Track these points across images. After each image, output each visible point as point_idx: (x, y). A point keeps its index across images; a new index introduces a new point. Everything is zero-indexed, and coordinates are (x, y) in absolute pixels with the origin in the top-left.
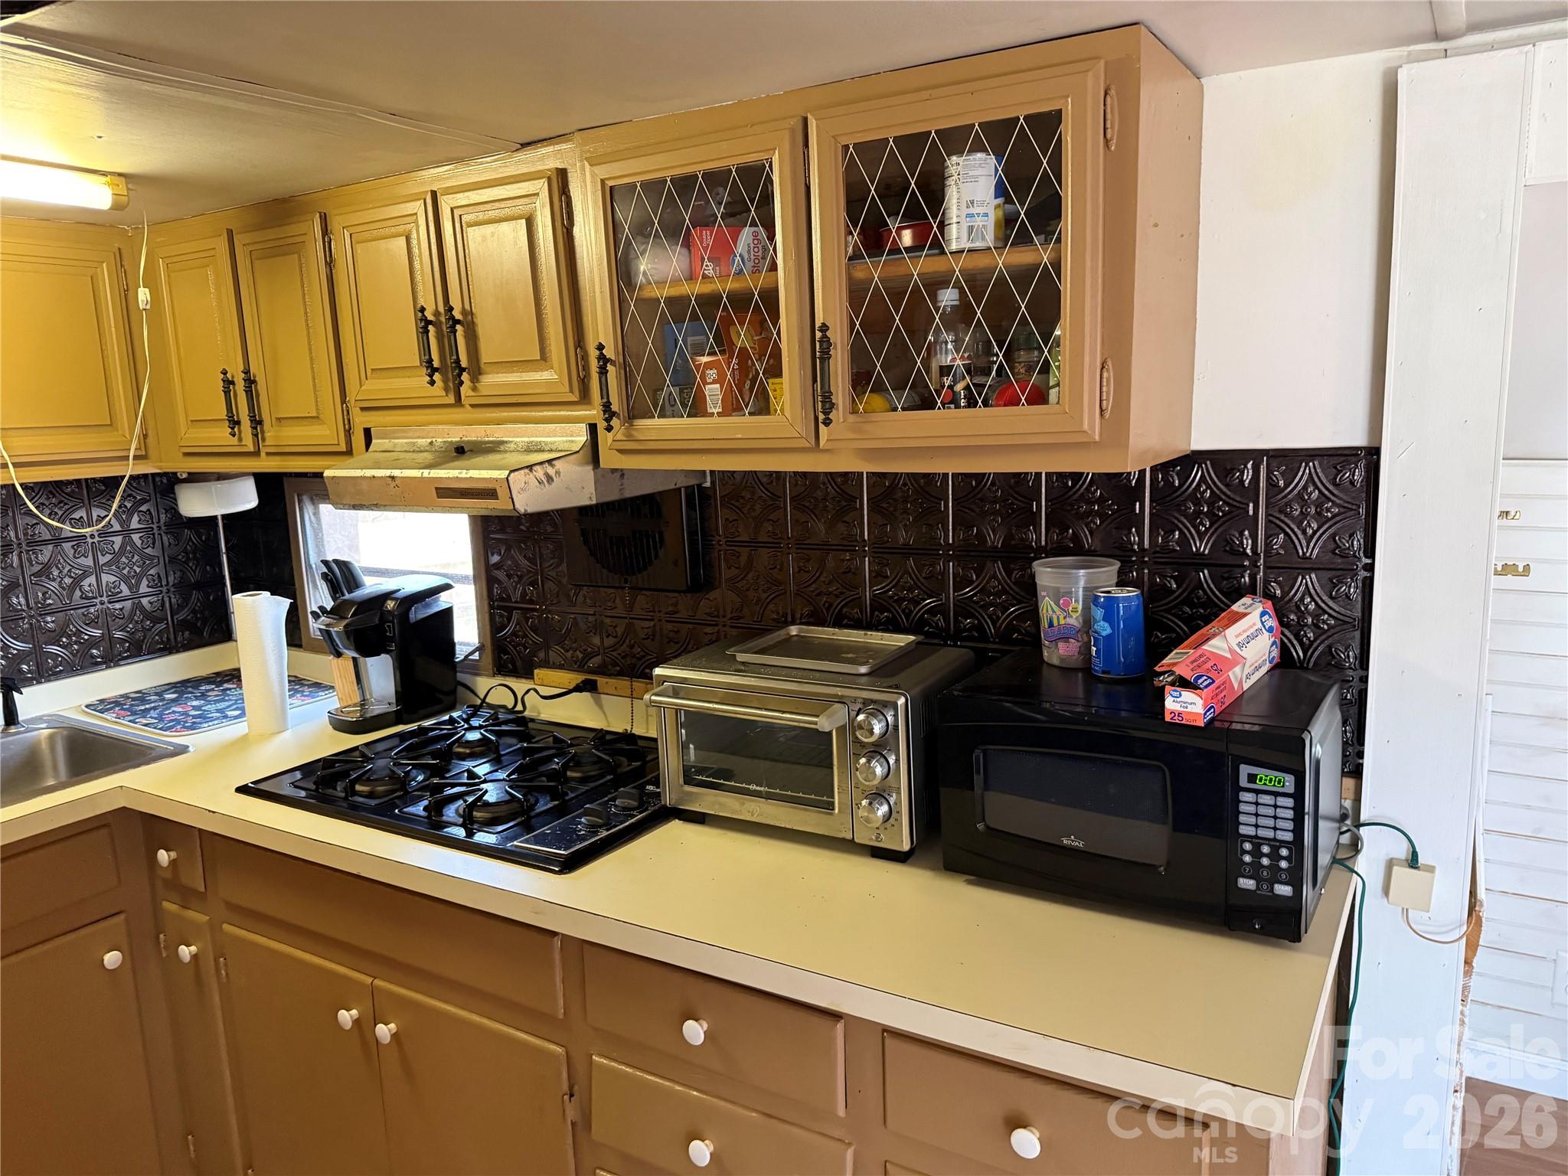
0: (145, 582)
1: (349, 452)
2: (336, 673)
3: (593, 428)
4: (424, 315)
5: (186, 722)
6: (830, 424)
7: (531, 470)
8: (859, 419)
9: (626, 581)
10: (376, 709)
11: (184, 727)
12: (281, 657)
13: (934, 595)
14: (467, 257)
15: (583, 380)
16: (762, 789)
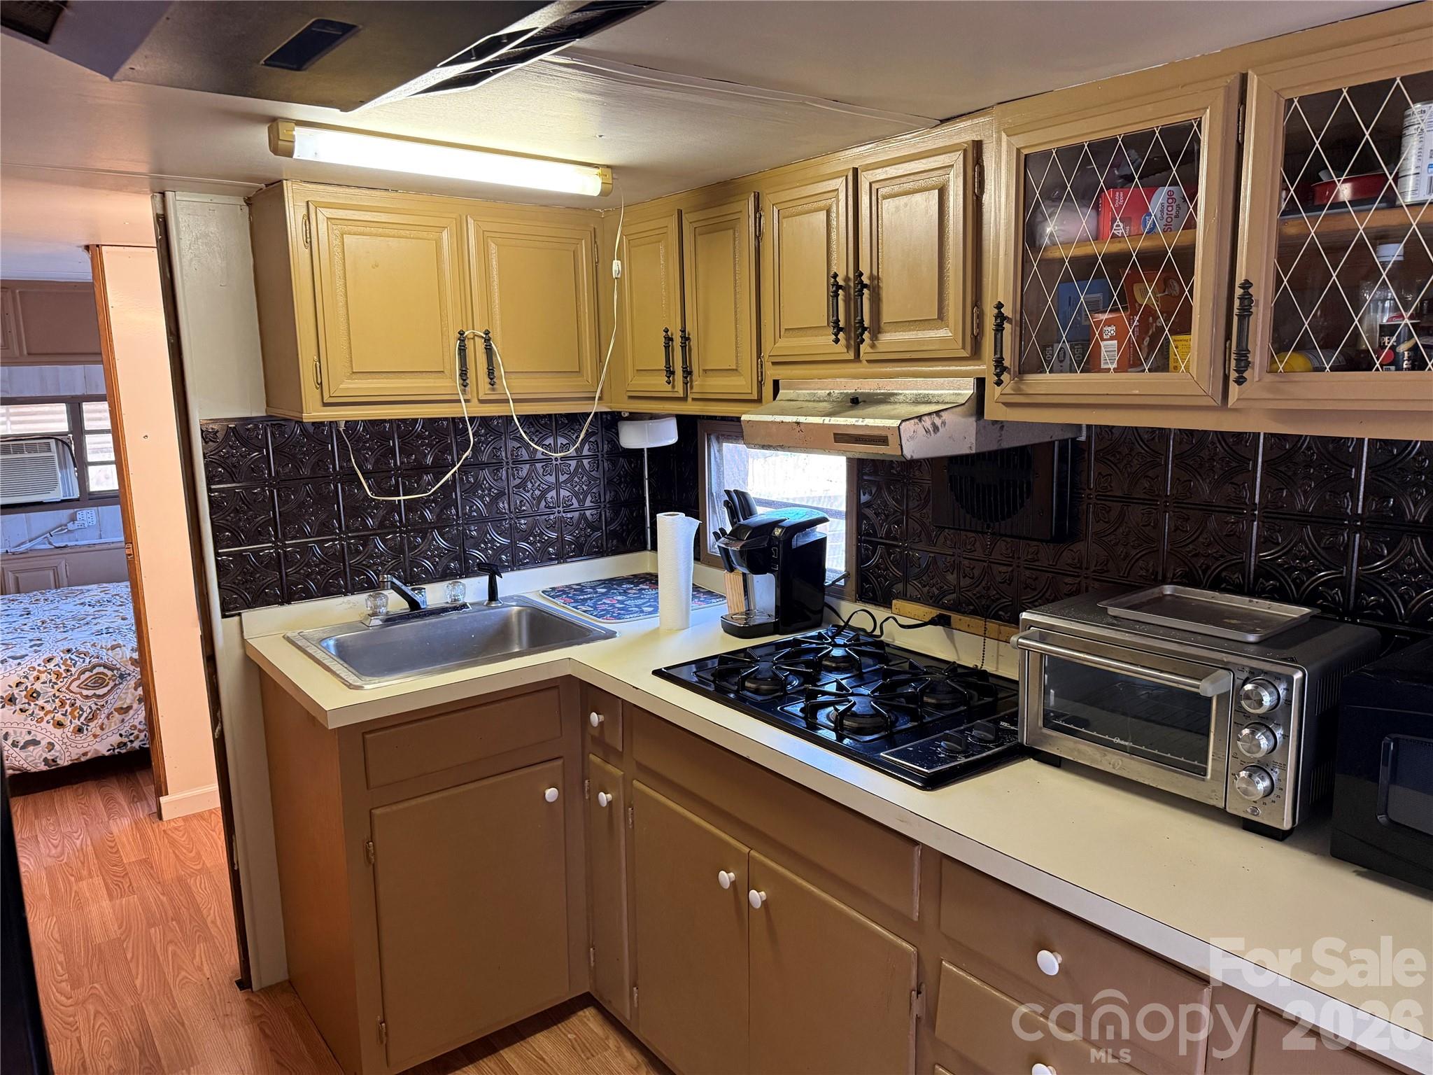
0: (589, 498)
1: (759, 400)
2: (728, 586)
3: (981, 383)
4: (836, 281)
5: (613, 612)
6: (1243, 382)
7: (920, 421)
8: (1278, 379)
9: (988, 527)
10: (758, 619)
11: (612, 616)
12: (689, 569)
13: (1332, 566)
14: (880, 227)
15: (976, 337)
16: (1127, 743)
